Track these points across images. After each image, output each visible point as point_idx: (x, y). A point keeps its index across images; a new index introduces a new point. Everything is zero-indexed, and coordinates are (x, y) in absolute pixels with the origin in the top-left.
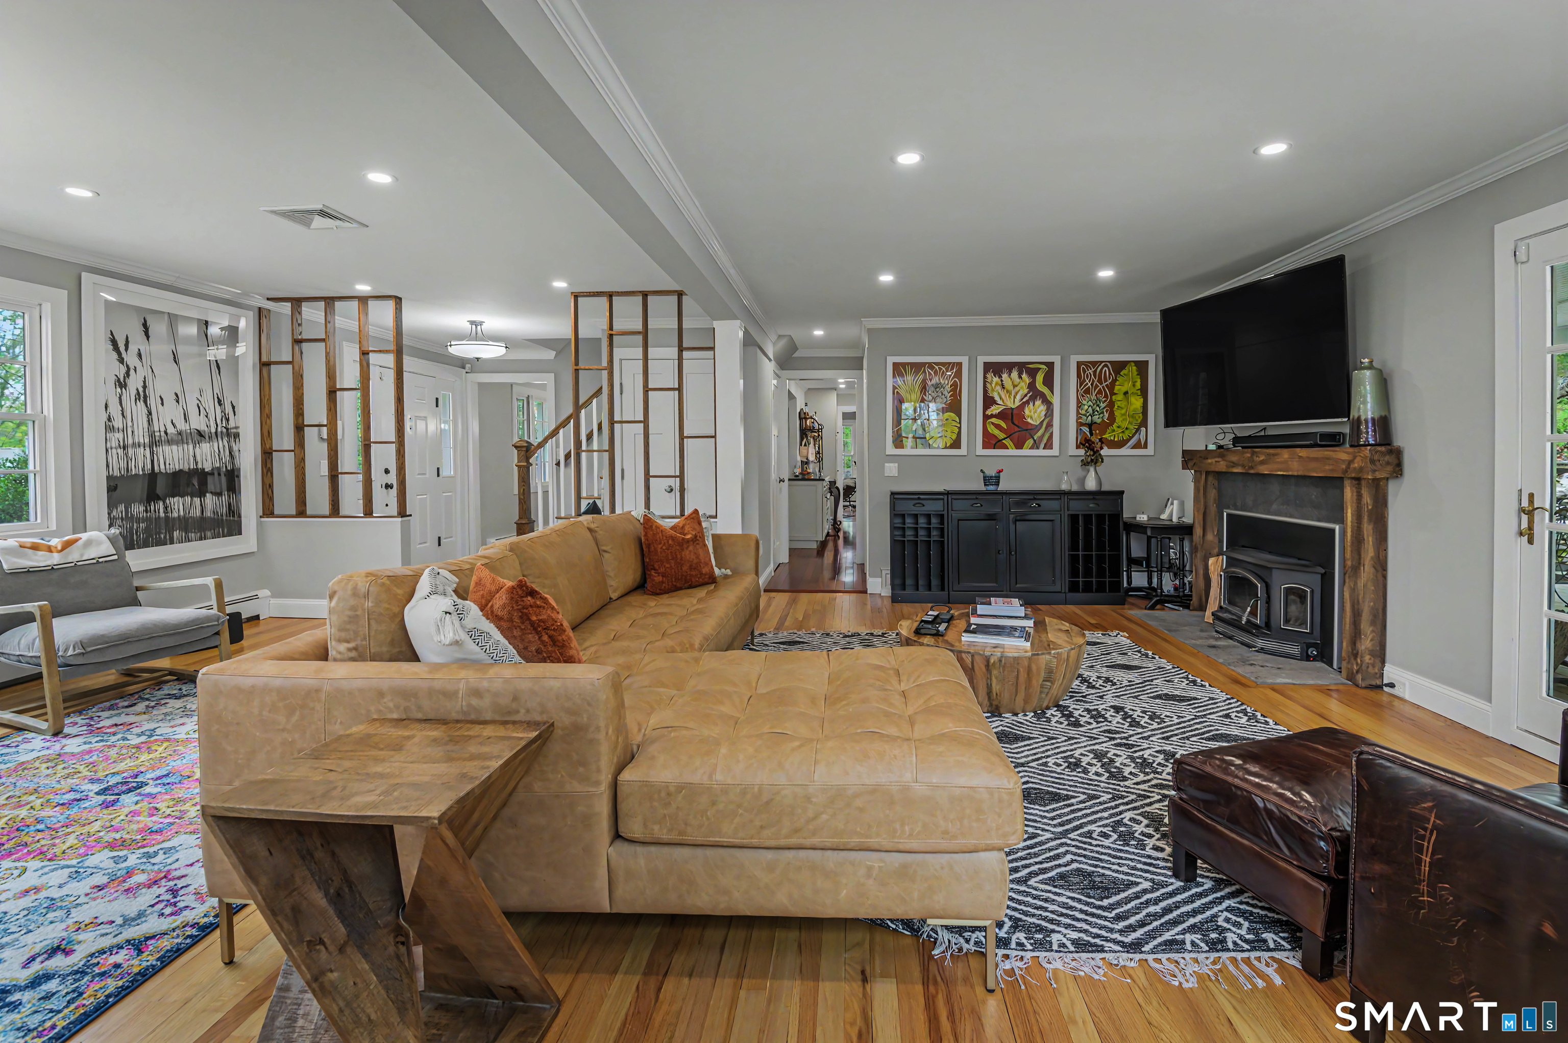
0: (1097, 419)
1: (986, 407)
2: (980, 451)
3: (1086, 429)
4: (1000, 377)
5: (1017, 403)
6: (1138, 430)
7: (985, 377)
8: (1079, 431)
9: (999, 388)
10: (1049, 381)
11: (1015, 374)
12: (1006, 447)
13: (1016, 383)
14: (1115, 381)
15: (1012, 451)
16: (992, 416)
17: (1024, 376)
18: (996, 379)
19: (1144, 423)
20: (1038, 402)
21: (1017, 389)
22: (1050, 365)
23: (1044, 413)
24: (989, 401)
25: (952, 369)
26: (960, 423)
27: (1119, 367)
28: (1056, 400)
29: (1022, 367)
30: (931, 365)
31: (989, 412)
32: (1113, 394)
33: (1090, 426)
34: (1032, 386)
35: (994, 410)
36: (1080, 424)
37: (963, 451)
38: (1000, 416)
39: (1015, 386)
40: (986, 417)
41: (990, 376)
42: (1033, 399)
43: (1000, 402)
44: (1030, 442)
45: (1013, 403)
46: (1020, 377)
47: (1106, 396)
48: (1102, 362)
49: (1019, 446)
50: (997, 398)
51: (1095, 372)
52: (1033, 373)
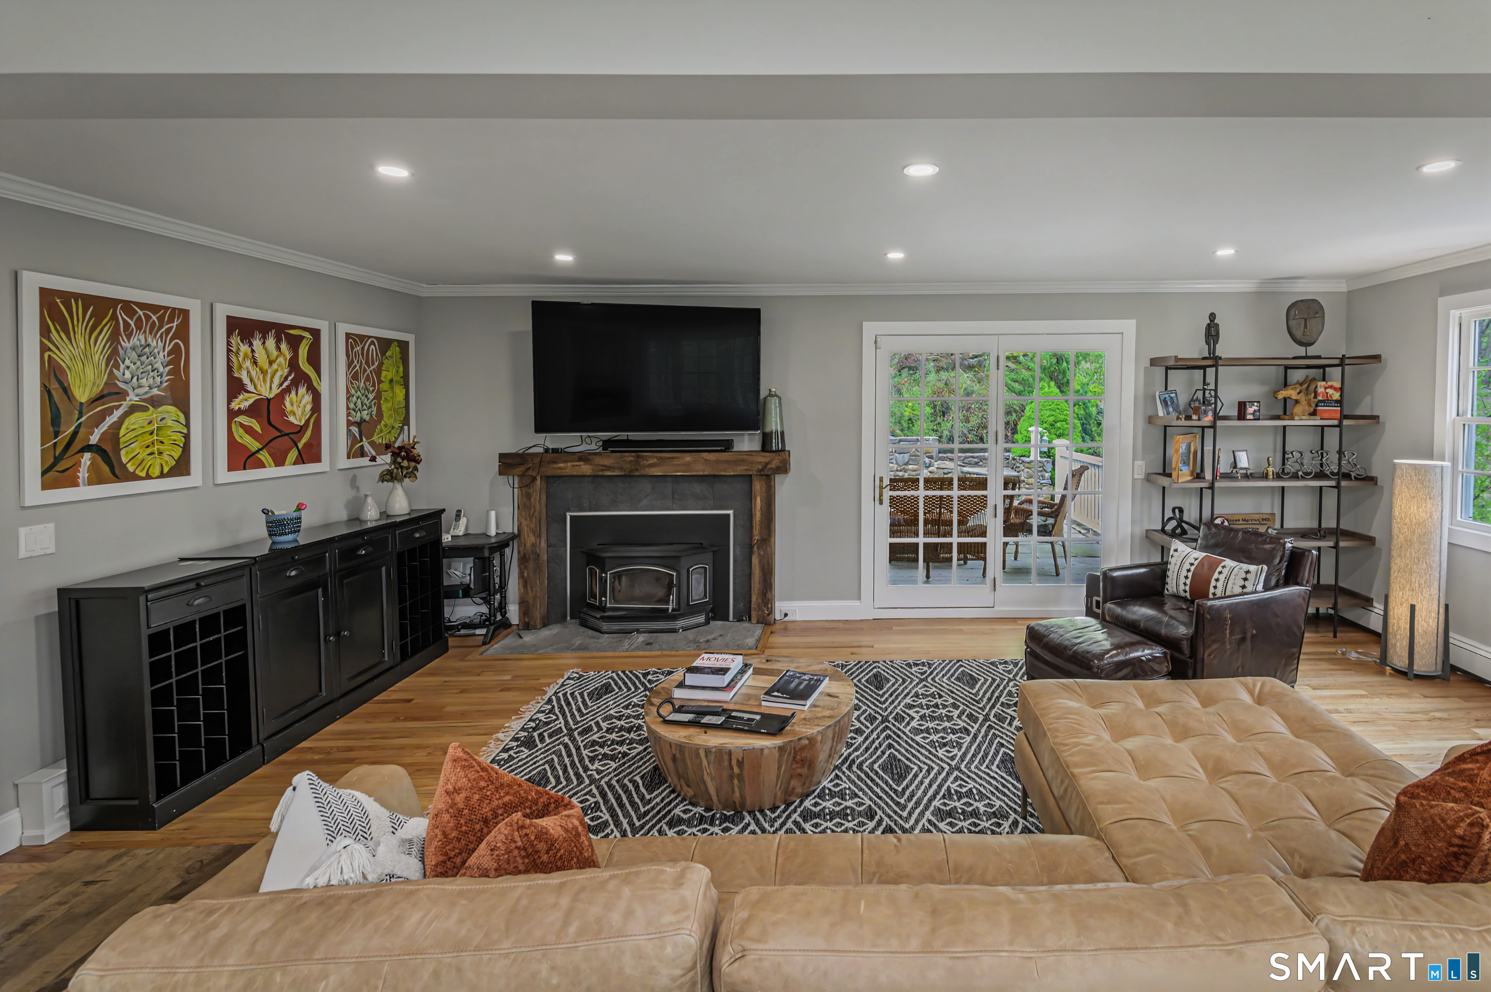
0: (365, 415)
1: (232, 394)
2: (224, 475)
3: (355, 430)
4: (251, 345)
5: (276, 391)
6: (402, 428)
7: (229, 344)
8: (349, 431)
9: (248, 364)
10: (314, 359)
11: (271, 342)
12: (261, 465)
13: (273, 358)
14: (381, 364)
15: (272, 471)
16: (240, 412)
17: (284, 346)
18: (244, 348)
19: (406, 421)
20: (302, 390)
21: (275, 366)
22: (316, 333)
23: (309, 407)
24: (235, 387)
25: (171, 320)
26: (187, 425)
27: (385, 344)
28: (324, 388)
29: (280, 331)
30: (128, 307)
31: (235, 405)
32: (380, 382)
33: (359, 424)
34: (293, 364)
35: (243, 402)
36: (349, 423)
37: (195, 479)
38: (251, 411)
39: (271, 363)
40: (232, 414)
41: (235, 340)
42: (295, 384)
43: (250, 388)
44: (293, 454)
45: (268, 390)
46: (278, 348)
47: (374, 385)
48: (370, 337)
49: (280, 462)
50: (246, 380)
51: (363, 349)
52: (294, 343)
